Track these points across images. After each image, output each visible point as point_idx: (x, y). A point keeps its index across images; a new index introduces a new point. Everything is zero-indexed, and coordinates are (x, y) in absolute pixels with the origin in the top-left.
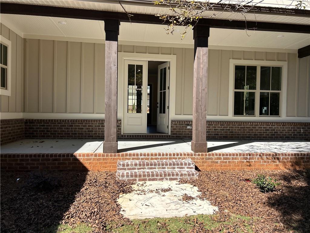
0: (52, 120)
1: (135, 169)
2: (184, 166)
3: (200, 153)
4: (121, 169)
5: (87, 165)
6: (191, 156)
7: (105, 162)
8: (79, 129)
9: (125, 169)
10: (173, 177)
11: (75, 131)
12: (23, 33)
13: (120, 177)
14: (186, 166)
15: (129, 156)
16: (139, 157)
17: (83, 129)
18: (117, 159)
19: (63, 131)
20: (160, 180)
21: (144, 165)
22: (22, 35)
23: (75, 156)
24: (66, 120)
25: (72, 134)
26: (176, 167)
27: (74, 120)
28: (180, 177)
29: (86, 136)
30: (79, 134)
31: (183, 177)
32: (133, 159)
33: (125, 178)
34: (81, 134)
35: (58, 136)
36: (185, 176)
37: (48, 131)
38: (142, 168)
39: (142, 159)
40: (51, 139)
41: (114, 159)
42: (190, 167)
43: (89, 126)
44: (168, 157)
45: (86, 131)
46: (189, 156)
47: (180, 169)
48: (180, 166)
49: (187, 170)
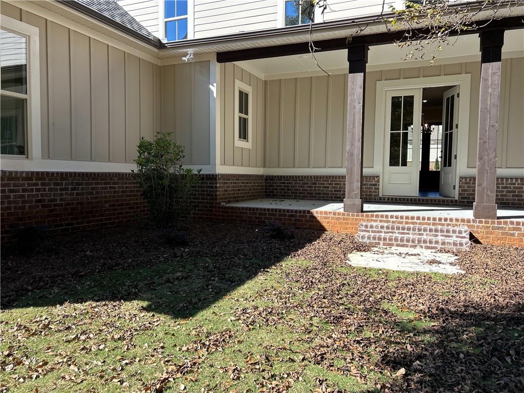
0: (293, 177)
1: (381, 232)
2: (451, 234)
3: (483, 220)
4: (363, 231)
5: (325, 225)
6: (467, 222)
7: (345, 223)
8: (323, 187)
9: (368, 231)
10: (431, 245)
11: (318, 190)
12: (264, 75)
13: (359, 238)
14: (455, 235)
15: (376, 217)
16: (389, 219)
17: (328, 187)
18: (360, 220)
19: (305, 190)
20: (411, 246)
21: (393, 228)
22: (262, 77)
23: (312, 213)
24: (308, 177)
25: (316, 193)
26: (439, 234)
27: (317, 177)
28: (440, 246)
29: (332, 197)
30: (324, 194)
31: (446, 246)
32: (381, 221)
33: (366, 240)
34: (326, 194)
35: (300, 196)
36: (448, 245)
37: (288, 190)
38: (391, 232)
39: (393, 222)
40: (292, 199)
41: (356, 219)
42: (461, 235)
43: (336, 184)
44: (431, 221)
45: (332, 191)
46: (464, 222)
47: (446, 237)
48: (445, 234)
49: (455, 239)
